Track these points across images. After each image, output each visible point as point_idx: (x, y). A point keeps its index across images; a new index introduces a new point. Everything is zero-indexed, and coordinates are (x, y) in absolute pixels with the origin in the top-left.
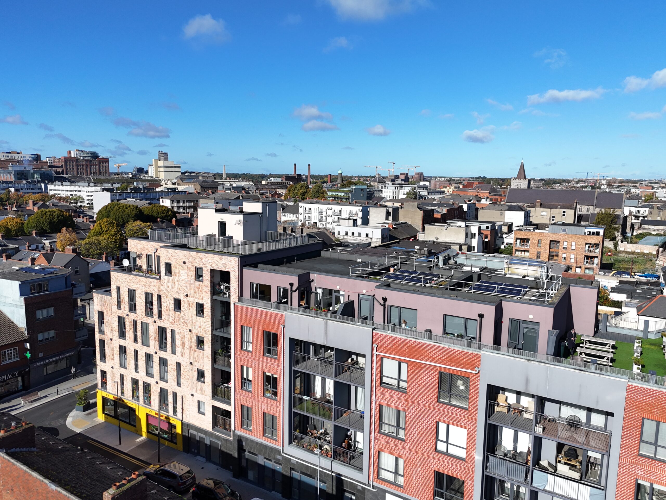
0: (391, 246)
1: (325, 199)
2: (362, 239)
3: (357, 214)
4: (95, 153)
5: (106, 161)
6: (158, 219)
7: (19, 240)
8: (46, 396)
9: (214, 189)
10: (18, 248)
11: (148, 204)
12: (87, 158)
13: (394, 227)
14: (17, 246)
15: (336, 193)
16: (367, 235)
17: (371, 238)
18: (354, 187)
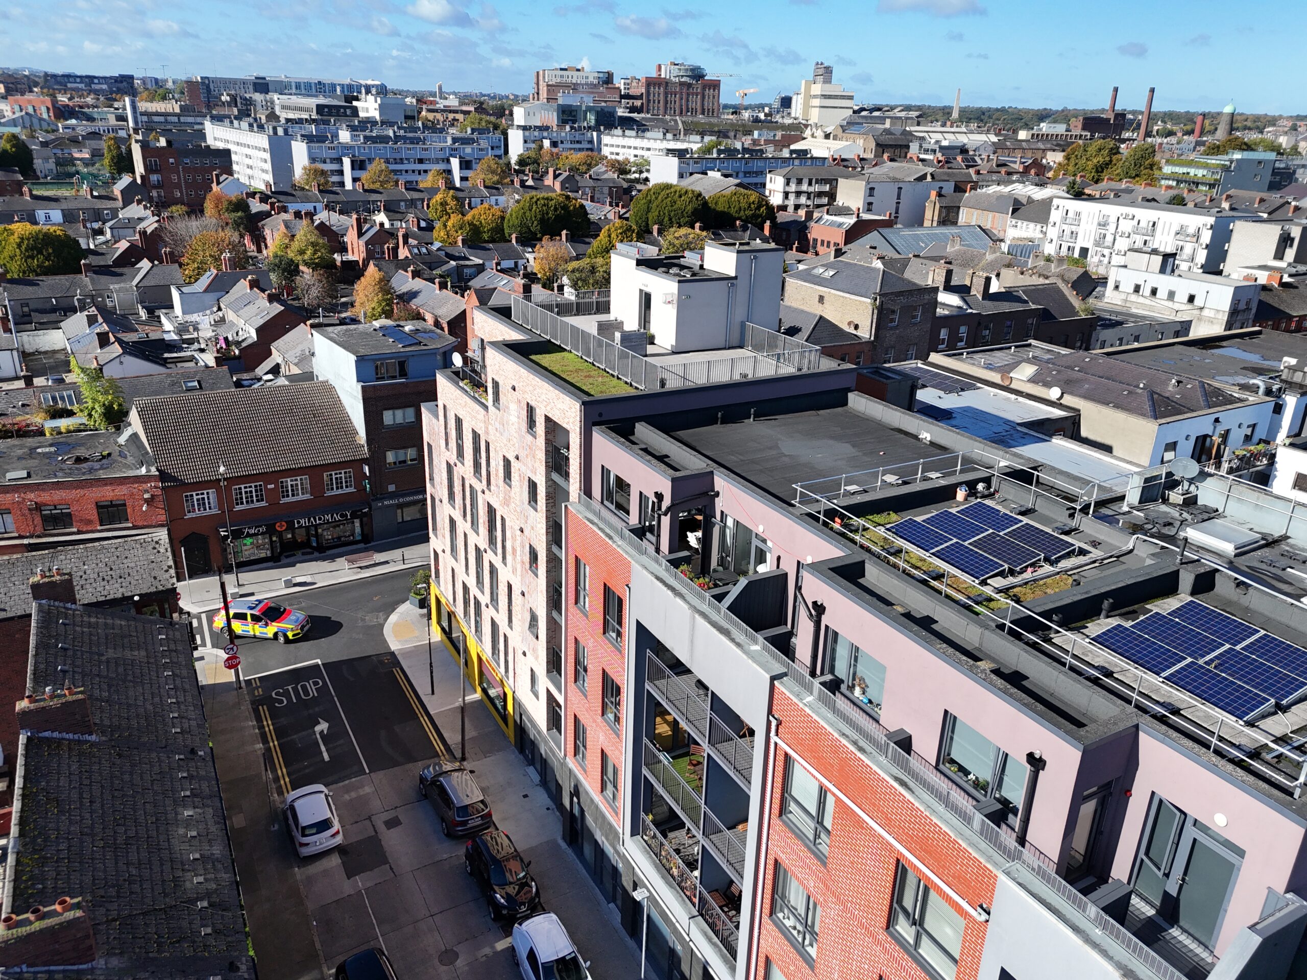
0: (1224, 343)
1: (1150, 185)
2: (1177, 306)
3: (1197, 236)
4: (699, 68)
5: (715, 85)
6: (738, 222)
7: (489, 249)
8: (387, 562)
9: (897, 151)
10: (483, 265)
11: (738, 185)
12: (683, 80)
13: (1286, 279)
14: (481, 262)
15: (1185, 170)
16: (1191, 299)
17: (1201, 309)
18: (1237, 156)
